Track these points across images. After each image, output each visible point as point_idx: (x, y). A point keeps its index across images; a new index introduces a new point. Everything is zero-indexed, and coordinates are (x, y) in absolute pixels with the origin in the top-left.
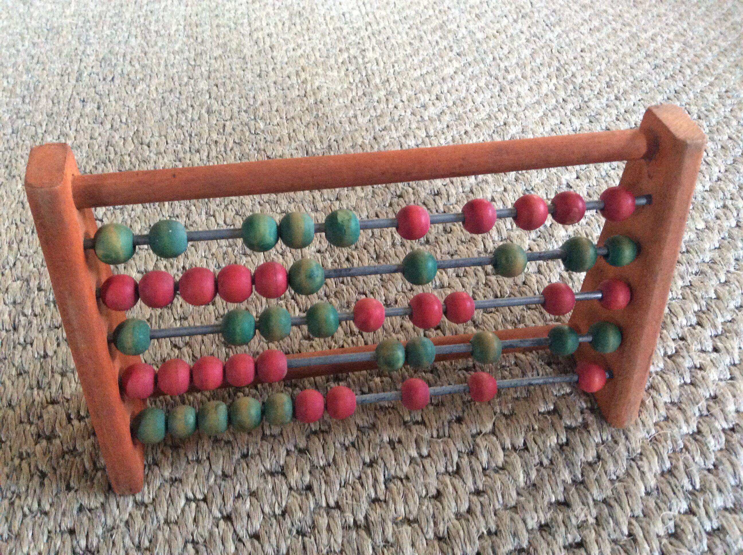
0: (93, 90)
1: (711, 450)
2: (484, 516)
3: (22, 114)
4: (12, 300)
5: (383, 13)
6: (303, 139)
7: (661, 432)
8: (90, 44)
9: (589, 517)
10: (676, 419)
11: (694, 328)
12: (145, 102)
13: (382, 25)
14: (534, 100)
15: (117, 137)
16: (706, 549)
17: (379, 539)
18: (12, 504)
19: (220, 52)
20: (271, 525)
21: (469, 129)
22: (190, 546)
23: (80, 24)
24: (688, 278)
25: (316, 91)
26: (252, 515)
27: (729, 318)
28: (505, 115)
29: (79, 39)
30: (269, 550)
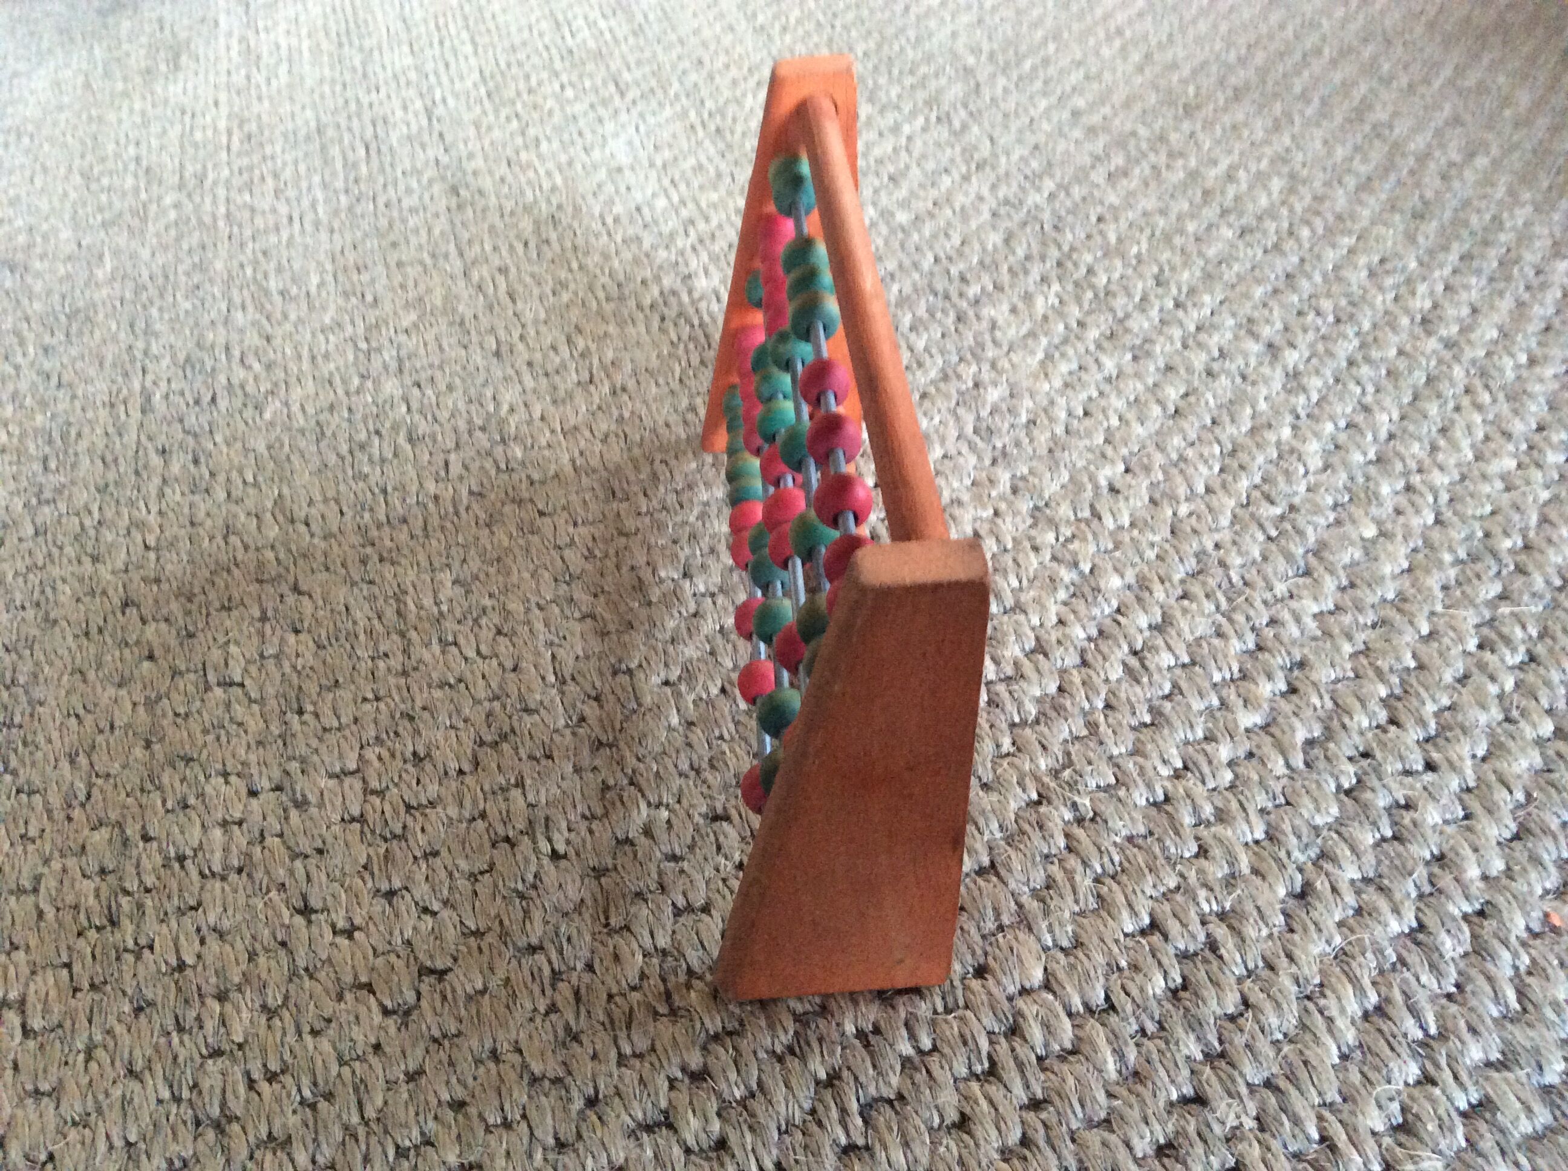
0: (178, 426)
1: (1447, 957)
2: (1052, 1147)
3: (47, 495)
4: (97, 868)
5: (714, 196)
7: (1353, 938)
8: (156, 335)
9: (1244, 1119)
10: (1376, 909)
11: (1385, 731)
12: (285, 437)
13: (714, 223)
14: (1024, 330)
15: (242, 517)
16: (1464, 1144)
19: (413, 316)
23: (128, 295)
24: (1361, 637)
25: (611, 369)
27: (1446, 701)
28: (974, 368)
29: (132, 326)
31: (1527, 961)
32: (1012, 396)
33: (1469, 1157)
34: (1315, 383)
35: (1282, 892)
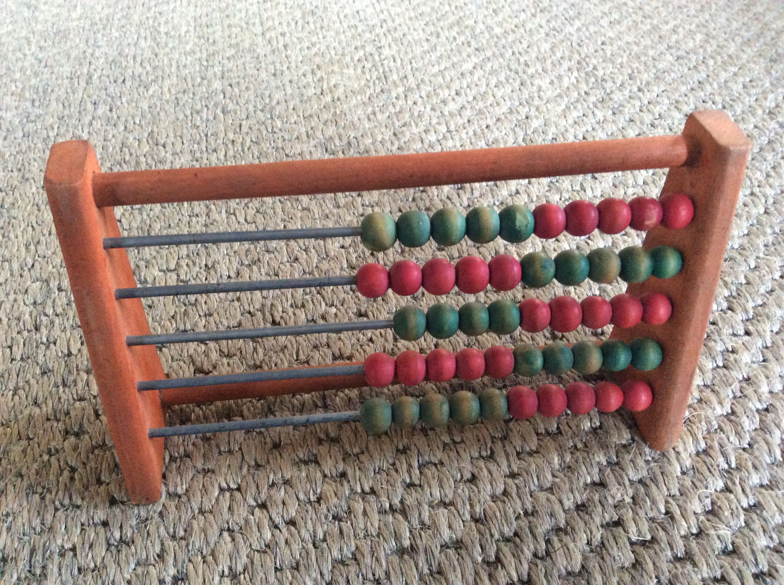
0: (104, 92)
1: (746, 429)
2: (520, 497)
3: (32, 118)
4: (32, 301)
5: (398, 10)
6: (322, 137)
7: (695, 413)
8: (99, 47)
9: (625, 497)
10: (710, 401)
11: (725, 313)
12: (158, 104)
13: (397, 22)
14: (556, 93)
15: (131, 139)
16: (743, 524)
17: (415, 523)
18: (43, 499)
19: (233, 52)
20: (307, 511)
21: (490, 123)
22: (226, 534)
23: (87, 27)
25: (333, 89)
26: (288, 501)
27: (760, 302)
28: (527, 109)
29: (87, 42)
30: (306, 535)
32: (545, 125)
33: (746, 531)
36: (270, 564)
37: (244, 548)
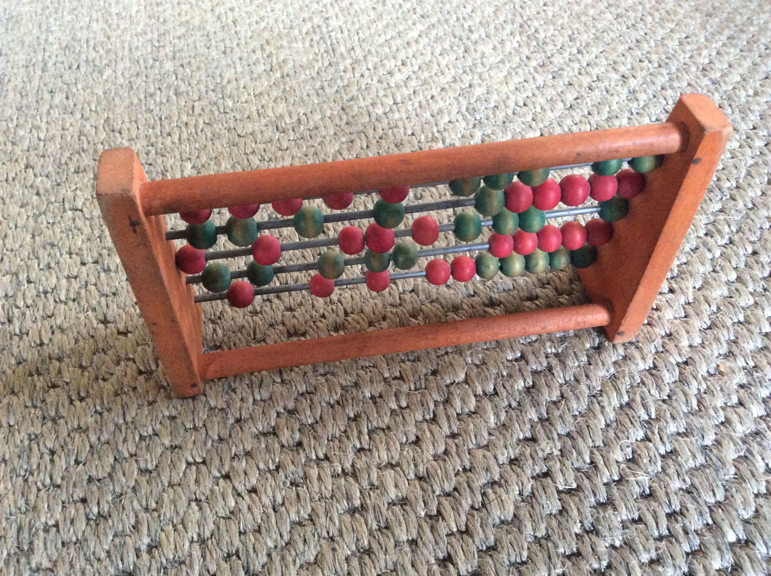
0: (59, 79)
1: (666, 382)
2: (459, 456)
6: (272, 115)
7: (620, 370)
8: (52, 32)
9: (554, 450)
10: (633, 357)
12: (113, 88)
14: (498, 59)
15: (88, 127)
16: (660, 470)
17: (365, 484)
18: (26, 481)
19: (183, 30)
20: (267, 479)
21: (435, 94)
22: (193, 504)
23: (39, 11)
25: (282, 64)
26: (249, 471)
27: (684, 260)
28: (470, 77)
29: (40, 27)
30: (267, 501)
31: (705, 387)
32: (488, 93)
33: (662, 476)
34: (643, 97)
35: (588, 346)
36: (234, 529)
37: (211, 516)
